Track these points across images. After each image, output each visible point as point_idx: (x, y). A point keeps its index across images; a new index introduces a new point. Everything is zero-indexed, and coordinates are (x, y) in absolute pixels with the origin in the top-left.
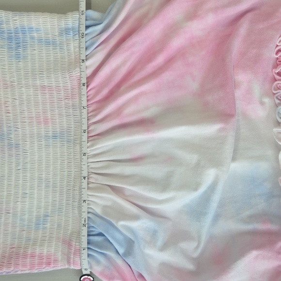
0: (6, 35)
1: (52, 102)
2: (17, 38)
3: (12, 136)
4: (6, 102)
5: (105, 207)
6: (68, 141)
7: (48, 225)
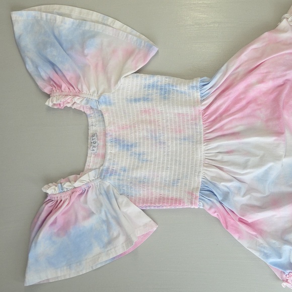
0: (159, 88)
1: (184, 121)
2: (165, 89)
3: (161, 138)
4: (158, 121)
5: (212, 177)
6: (193, 142)
7: (179, 184)
